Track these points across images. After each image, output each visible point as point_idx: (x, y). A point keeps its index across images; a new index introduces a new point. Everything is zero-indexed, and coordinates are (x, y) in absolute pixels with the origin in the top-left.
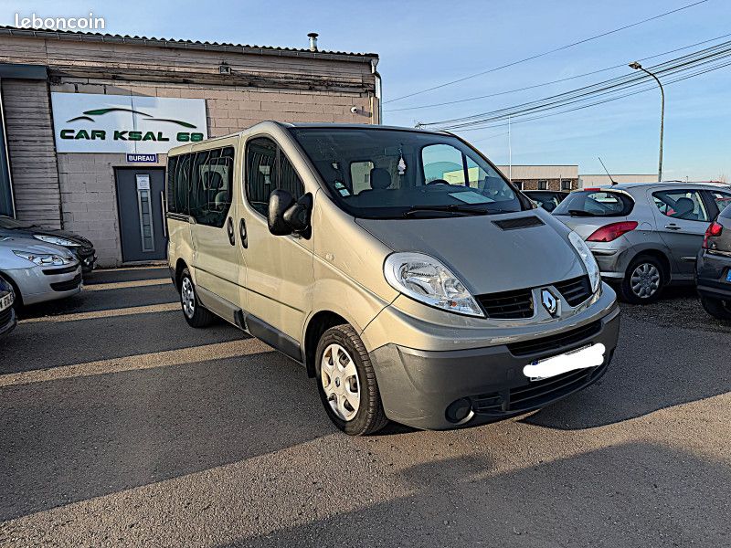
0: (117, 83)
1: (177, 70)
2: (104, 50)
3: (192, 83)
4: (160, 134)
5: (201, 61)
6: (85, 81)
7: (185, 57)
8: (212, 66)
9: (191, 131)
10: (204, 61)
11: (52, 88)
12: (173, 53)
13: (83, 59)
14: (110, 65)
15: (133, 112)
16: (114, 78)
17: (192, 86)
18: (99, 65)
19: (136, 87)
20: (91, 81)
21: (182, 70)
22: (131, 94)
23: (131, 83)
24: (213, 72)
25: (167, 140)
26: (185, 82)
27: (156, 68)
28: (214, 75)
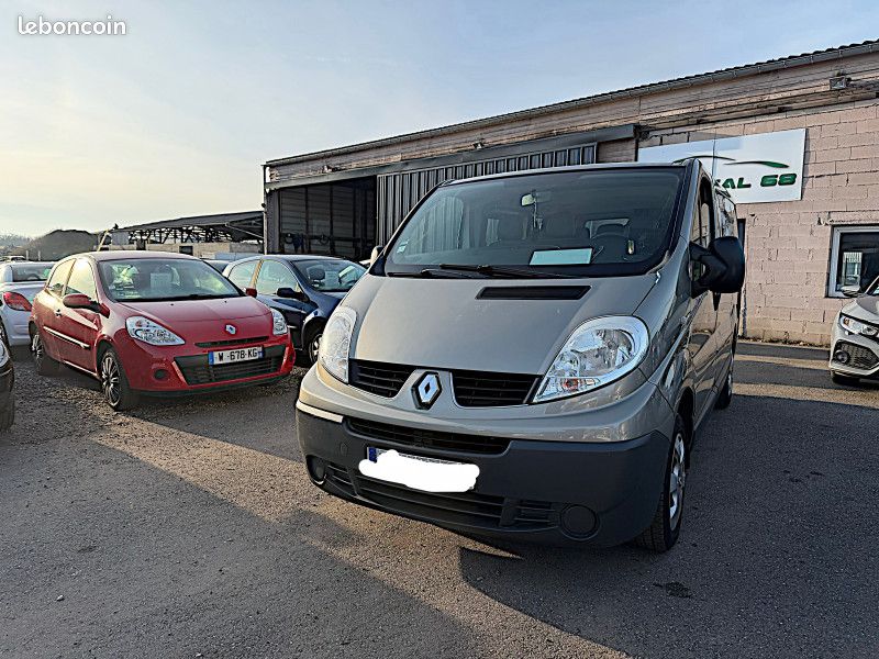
0: (701, 127)
1: (772, 97)
2: (693, 93)
3: (791, 110)
4: (741, 180)
5: (806, 78)
6: (670, 131)
7: (784, 78)
8: (820, 82)
9: (780, 172)
10: (811, 78)
11: (641, 144)
12: (770, 78)
13: (671, 109)
14: (696, 109)
15: (714, 157)
16: (699, 122)
17: (790, 114)
18: (685, 111)
19: (721, 129)
20: (676, 130)
21: (779, 96)
22: (715, 137)
23: (717, 125)
24: (822, 89)
25: (749, 186)
26: (781, 110)
27: (746, 101)
28: (823, 94)
